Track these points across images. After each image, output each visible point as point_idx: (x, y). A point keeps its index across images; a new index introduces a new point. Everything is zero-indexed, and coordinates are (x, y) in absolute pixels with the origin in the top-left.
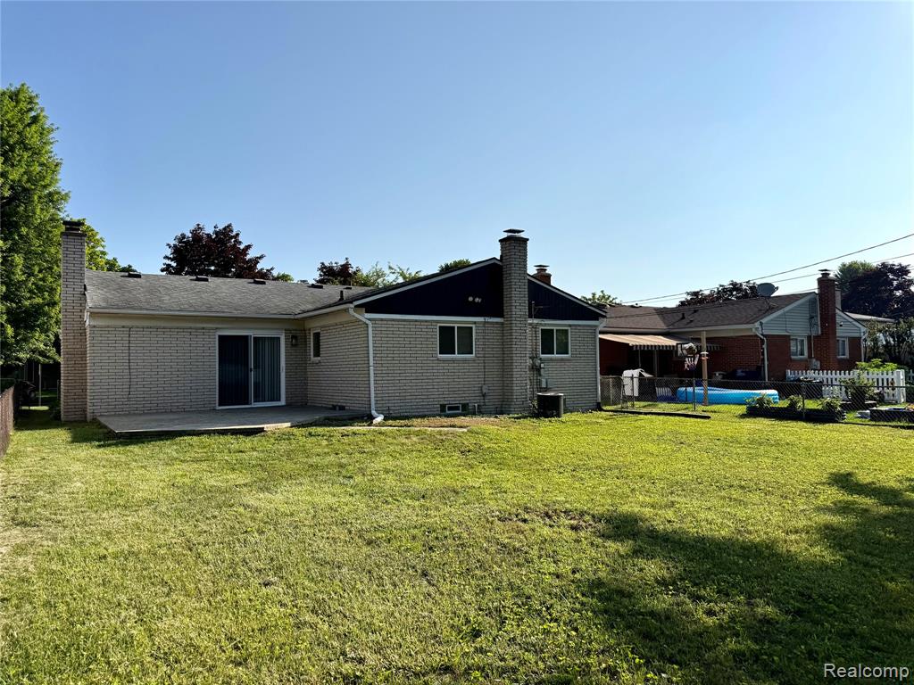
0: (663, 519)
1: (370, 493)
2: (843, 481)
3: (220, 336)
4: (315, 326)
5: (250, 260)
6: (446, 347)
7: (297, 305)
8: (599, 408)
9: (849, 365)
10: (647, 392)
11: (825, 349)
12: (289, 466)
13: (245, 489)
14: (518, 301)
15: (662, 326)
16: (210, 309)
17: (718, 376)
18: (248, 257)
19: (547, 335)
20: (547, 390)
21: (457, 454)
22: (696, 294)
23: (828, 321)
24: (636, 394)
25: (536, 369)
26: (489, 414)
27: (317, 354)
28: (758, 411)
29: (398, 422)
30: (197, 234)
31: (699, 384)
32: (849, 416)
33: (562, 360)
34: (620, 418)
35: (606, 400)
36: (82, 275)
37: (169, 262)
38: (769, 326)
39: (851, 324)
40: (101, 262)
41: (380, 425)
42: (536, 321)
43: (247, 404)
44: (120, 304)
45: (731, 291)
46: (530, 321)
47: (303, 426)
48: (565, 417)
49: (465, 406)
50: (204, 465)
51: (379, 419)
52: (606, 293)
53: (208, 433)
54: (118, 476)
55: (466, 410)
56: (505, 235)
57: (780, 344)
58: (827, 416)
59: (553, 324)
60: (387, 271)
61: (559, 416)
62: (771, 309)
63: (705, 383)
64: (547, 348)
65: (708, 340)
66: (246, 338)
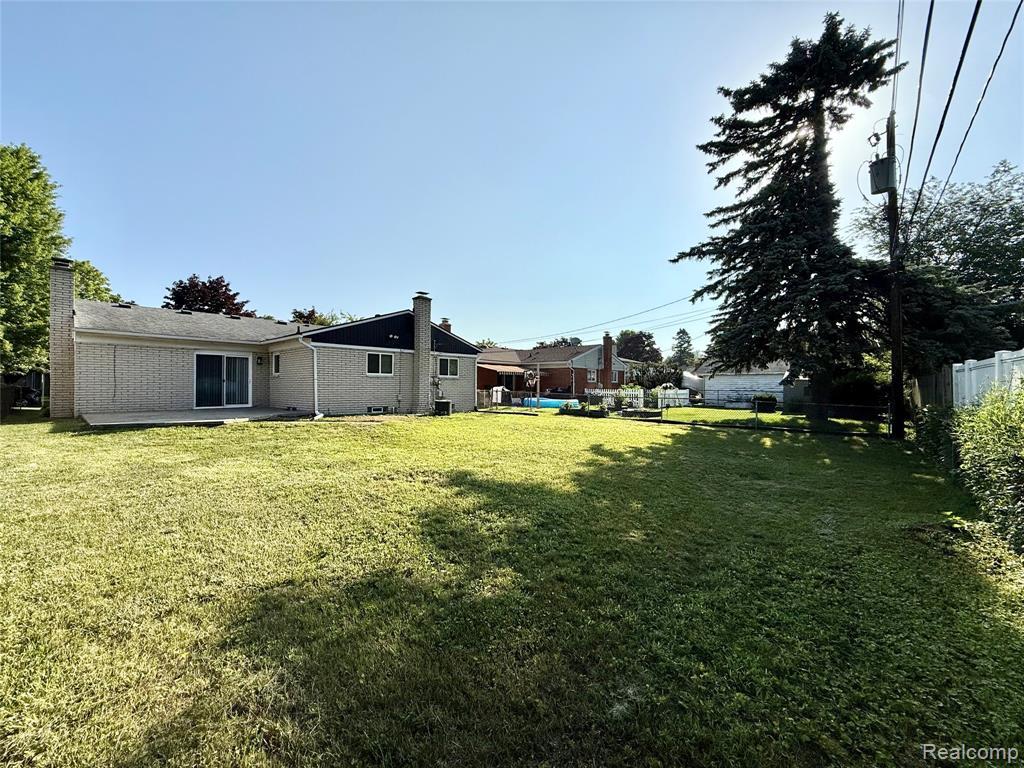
0: (483, 473)
1: (288, 465)
2: (597, 449)
3: (197, 356)
4: (276, 351)
5: (237, 304)
6: (373, 368)
7: (263, 335)
8: (476, 410)
9: (616, 386)
10: (506, 400)
11: (605, 378)
12: (237, 447)
13: (189, 465)
14: (424, 339)
15: (518, 361)
16: (189, 334)
17: (548, 392)
18: (235, 302)
19: (444, 363)
20: (442, 398)
21: (369, 439)
22: (542, 344)
23: (608, 361)
24: (500, 401)
25: (436, 385)
26: (402, 413)
27: (277, 371)
28: (565, 411)
29: (333, 419)
30: (193, 282)
31: (534, 396)
32: (611, 415)
33: (454, 379)
34: (487, 416)
35: (481, 405)
36: (71, 301)
37: (169, 301)
38: (577, 362)
39: (619, 364)
40: (106, 296)
41: (319, 420)
42: (436, 353)
43: (221, 405)
44: (106, 327)
45: (561, 342)
46: (432, 353)
47: (259, 421)
48: (452, 416)
49: (385, 409)
50: (163, 449)
51: (320, 416)
52: (491, 341)
53: (176, 425)
54: (77, 458)
55: (386, 411)
56: (417, 295)
57: (582, 373)
58: (600, 414)
59: (449, 356)
60: (340, 316)
61: (448, 414)
62: (578, 353)
63: (538, 395)
64: (444, 371)
65: (541, 370)
66: (220, 357)
